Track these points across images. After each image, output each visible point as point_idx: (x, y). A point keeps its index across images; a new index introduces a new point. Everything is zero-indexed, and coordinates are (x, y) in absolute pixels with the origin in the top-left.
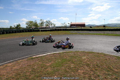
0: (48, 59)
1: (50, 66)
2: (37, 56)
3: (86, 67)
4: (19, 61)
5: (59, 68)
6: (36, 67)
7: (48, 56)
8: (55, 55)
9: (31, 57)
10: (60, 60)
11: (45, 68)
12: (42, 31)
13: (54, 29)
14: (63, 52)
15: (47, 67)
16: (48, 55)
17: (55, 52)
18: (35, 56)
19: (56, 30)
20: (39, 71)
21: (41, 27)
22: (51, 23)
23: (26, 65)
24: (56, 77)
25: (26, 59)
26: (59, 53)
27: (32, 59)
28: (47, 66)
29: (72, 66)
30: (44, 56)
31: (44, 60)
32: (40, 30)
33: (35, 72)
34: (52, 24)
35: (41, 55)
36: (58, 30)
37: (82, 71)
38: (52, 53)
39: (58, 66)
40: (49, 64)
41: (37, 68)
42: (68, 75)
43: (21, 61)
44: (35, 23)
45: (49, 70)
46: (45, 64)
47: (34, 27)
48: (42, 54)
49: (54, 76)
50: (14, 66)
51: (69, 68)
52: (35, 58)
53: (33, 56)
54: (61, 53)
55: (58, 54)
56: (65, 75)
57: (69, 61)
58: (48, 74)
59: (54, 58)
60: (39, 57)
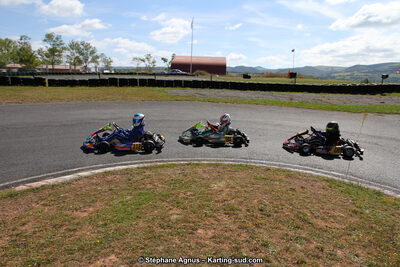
0: (83, 194)
1: (91, 220)
2: (35, 185)
3: (225, 219)
5: (125, 224)
6: (29, 228)
7: (80, 182)
8: (110, 178)
9: (8, 190)
10: (129, 198)
11: (70, 230)
13: (107, 77)
14: (141, 165)
15: (77, 224)
16: (80, 178)
17: (108, 169)
18: (23, 183)
19: (112, 82)
20: (42, 241)
21: (50, 67)
22: (93, 52)
24: (113, 257)
26: (127, 169)
27: (11, 196)
28: (76, 221)
29: (175, 215)
31: (65, 197)
33: (25, 246)
34: (98, 57)
35: (51, 181)
36: (124, 83)
37: (210, 233)
38: (97, 171)
39: (123, 219)
40: (86, 214)
41: (35, 233)
42: (161, 248)
44: (22, 49)
45: (88, 234)
46: (68, 213)
47: (19, 66)
48: (55, 176)
49: (106, 255)
51: (165, 223)
52: (23, 193)
53: (18, 184)
54: (131, 170)
55: (122, 173)
56: (148, 250)
57: (164, 198)
58: (81, 249)
59: (106, 188)
60: (43, 187)
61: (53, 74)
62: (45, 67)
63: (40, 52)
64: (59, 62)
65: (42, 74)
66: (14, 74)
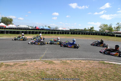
2: (109, 62)
4: (91, 61)
9: (103, 61)
12: (117, 36)
18: (107, 61)
23: (98, 67)
25: (97, 62)
27: (104, 63)
30: (118, 65)
32: (116, 35)
35: (114, 63)
43: (93, 61)
47: (108, 31)
50: (86, 64)
53: (105, 61)
60: (112, 64)
61: (117, 34)
62: (115, 31)
63: (114, 27)
64: (119, 30)
65: (114, 33)
66: (107, 33)
